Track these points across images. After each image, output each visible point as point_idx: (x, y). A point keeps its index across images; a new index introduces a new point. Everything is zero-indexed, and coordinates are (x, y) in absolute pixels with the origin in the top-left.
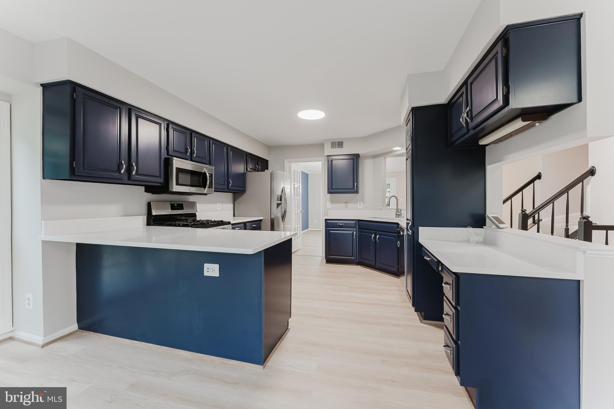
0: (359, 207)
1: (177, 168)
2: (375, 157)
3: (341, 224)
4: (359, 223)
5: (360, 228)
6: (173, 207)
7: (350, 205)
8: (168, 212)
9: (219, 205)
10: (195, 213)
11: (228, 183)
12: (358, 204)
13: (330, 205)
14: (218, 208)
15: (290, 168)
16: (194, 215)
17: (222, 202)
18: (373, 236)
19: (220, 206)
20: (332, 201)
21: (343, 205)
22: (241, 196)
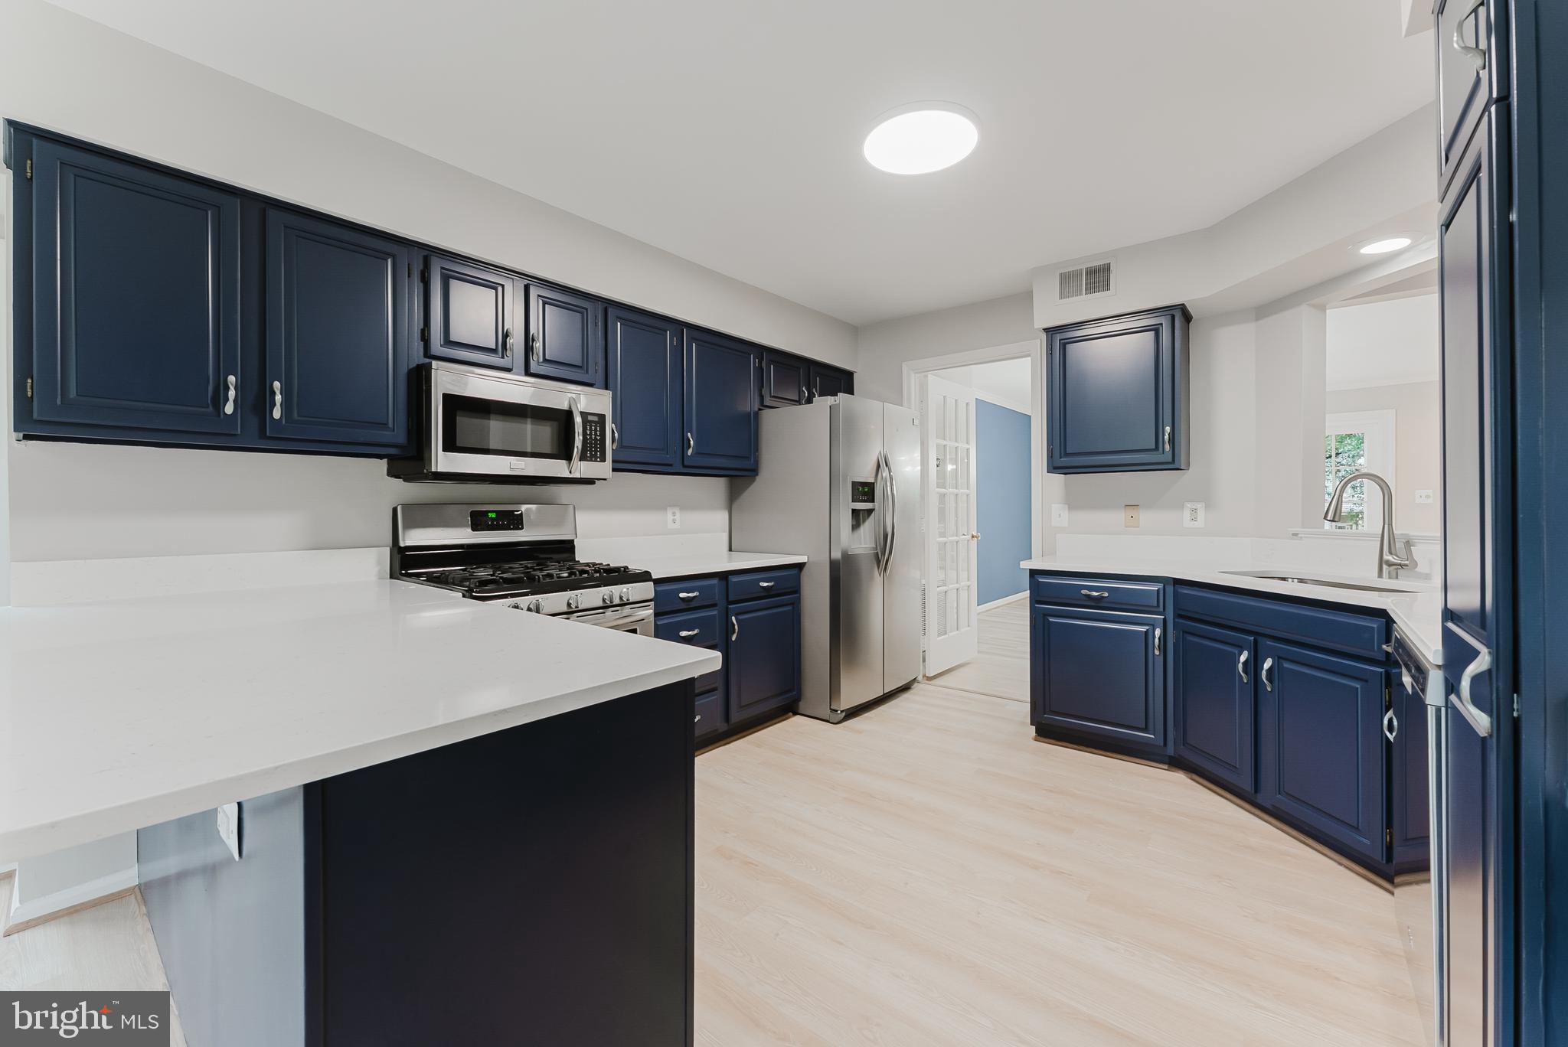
0: (1187, 522)
1: (446, 396)
2: (1263, 310)
3: (1095, 594)
4: (1176, 594)
5: (1181, 616)
6: (479, 522)
7: (1145, 517)
8: (462, 536)
9: (674, 514)
10: (573, 540)
11: (685, 443)
12: (1187, 514)
13: (1065, 514)
14: (671, 526)
15: (923, 389)
16: (566, 548)
17: (685, 507)
18: (1243, 658)
19: (677, 517)
20: (1073, 503)
21: (1119, 517)
22: (749, 486)
